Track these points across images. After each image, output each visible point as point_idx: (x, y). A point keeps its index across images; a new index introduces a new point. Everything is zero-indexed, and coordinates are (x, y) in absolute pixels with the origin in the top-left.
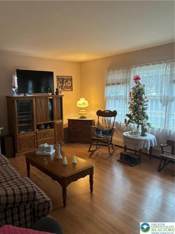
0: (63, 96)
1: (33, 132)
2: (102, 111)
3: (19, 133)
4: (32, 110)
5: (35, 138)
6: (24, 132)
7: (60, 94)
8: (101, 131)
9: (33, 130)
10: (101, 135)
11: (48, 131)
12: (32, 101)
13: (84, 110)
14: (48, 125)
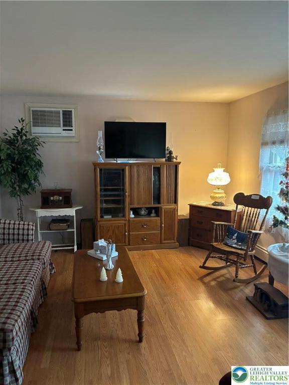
0: (180, 163)
1: (123, 218)
2: (246, 195)
3: (102, 217)
4: (124, 185)
5: (127, 229)
6: (110, 217)
7: (174, 160)
8: (236, 235)
9: (124, 215)
10: (233, 242)
11: (150, 221)
12: (123, 170)
13: (220, 191)
14: (153, 211)
